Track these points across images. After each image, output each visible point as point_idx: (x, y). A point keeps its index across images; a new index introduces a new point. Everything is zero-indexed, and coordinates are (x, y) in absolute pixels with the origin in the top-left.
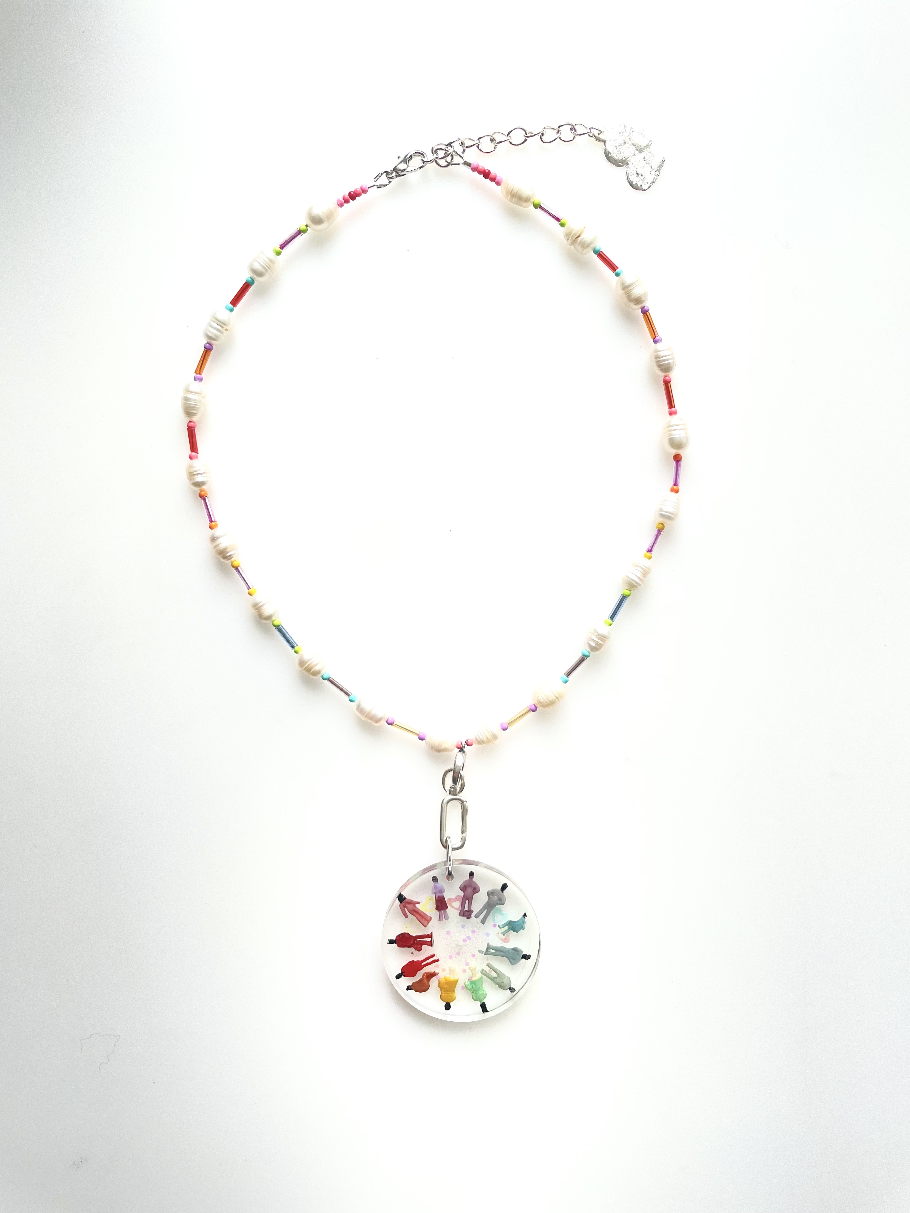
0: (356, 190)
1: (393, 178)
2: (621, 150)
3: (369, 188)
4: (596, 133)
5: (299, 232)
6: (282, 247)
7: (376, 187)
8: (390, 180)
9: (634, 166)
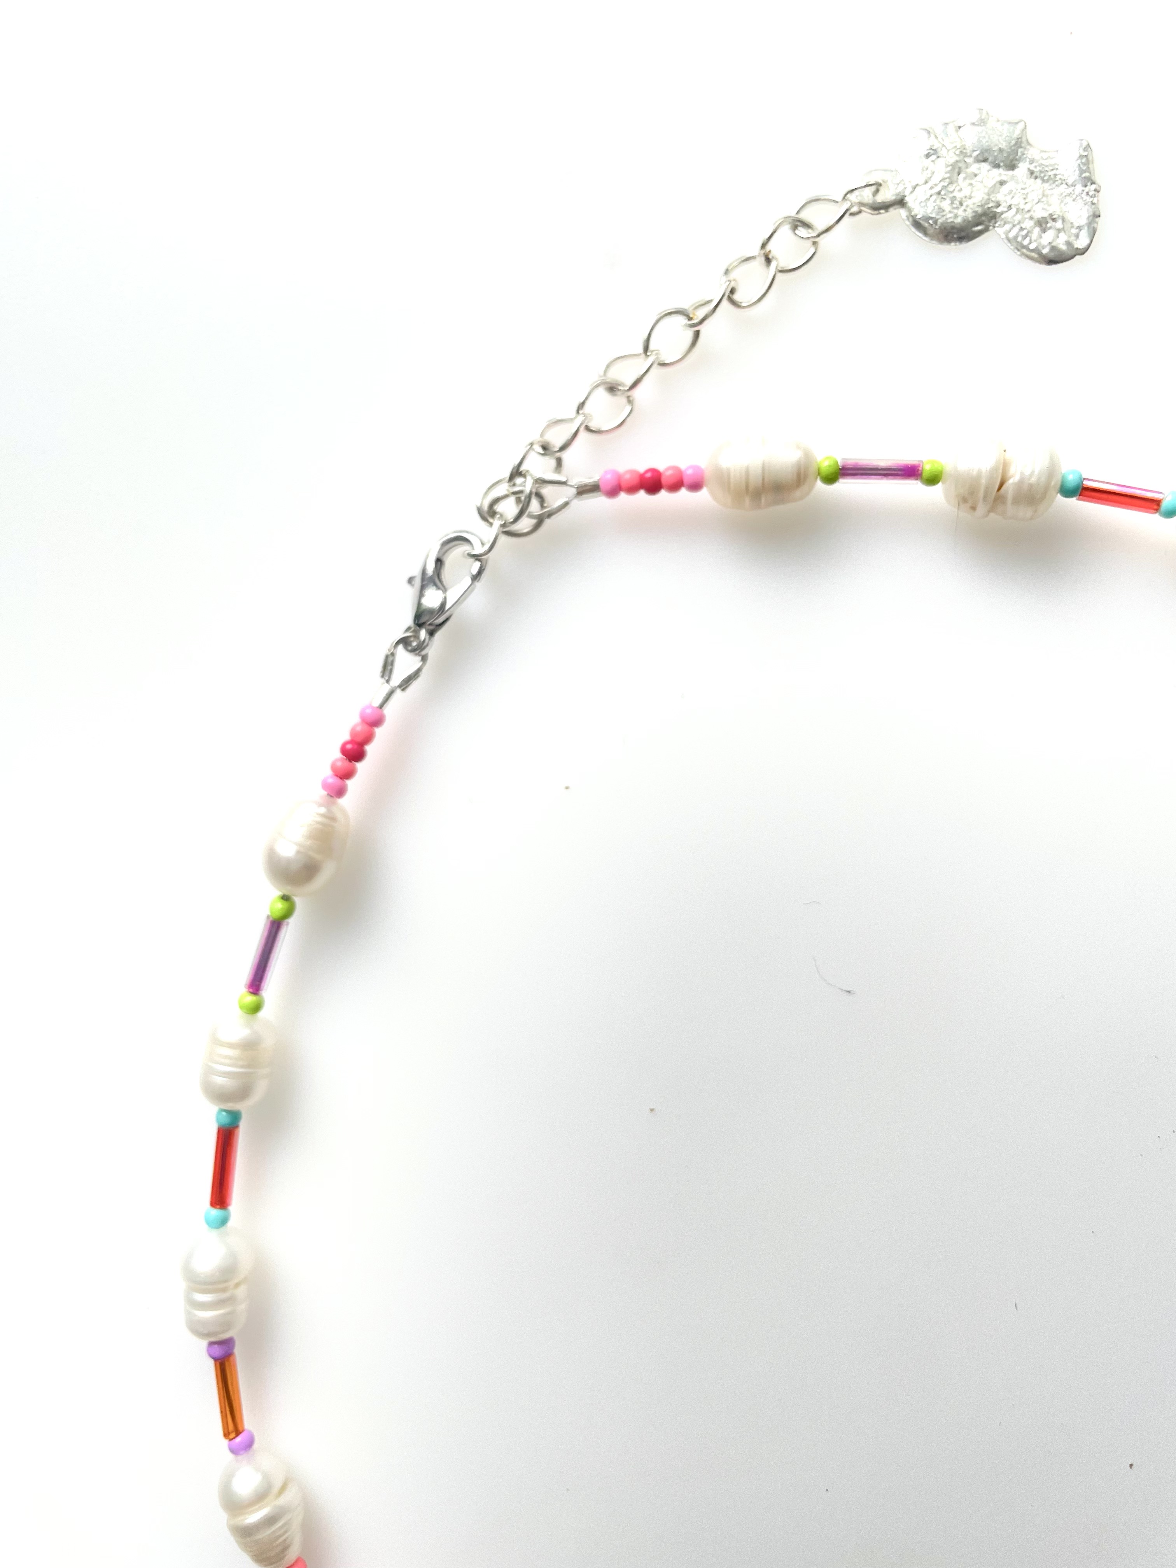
0: (353, 733)
1: (427, 645)
2: (959, 195)
3: (381, 706)
4: (867, 195)
5: (275, 927)
6: (256, 984)
7: (399, 691)
8: (423, 653)
9: (1018, 210)
